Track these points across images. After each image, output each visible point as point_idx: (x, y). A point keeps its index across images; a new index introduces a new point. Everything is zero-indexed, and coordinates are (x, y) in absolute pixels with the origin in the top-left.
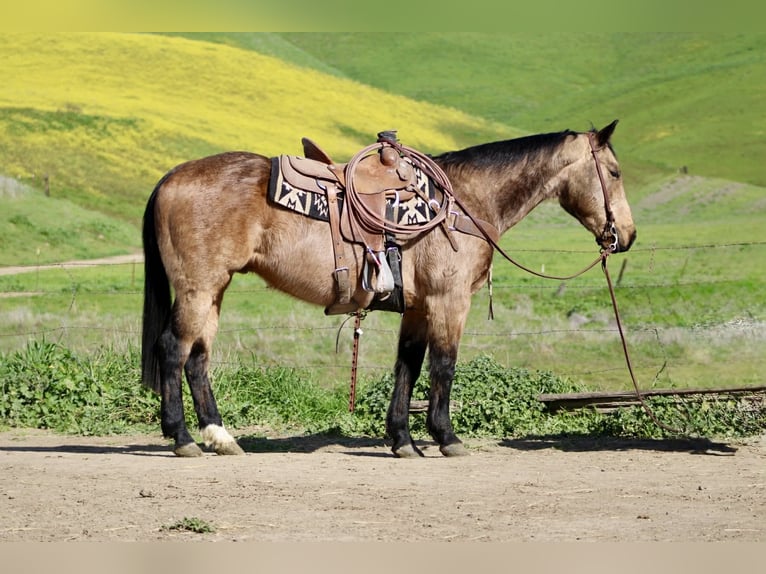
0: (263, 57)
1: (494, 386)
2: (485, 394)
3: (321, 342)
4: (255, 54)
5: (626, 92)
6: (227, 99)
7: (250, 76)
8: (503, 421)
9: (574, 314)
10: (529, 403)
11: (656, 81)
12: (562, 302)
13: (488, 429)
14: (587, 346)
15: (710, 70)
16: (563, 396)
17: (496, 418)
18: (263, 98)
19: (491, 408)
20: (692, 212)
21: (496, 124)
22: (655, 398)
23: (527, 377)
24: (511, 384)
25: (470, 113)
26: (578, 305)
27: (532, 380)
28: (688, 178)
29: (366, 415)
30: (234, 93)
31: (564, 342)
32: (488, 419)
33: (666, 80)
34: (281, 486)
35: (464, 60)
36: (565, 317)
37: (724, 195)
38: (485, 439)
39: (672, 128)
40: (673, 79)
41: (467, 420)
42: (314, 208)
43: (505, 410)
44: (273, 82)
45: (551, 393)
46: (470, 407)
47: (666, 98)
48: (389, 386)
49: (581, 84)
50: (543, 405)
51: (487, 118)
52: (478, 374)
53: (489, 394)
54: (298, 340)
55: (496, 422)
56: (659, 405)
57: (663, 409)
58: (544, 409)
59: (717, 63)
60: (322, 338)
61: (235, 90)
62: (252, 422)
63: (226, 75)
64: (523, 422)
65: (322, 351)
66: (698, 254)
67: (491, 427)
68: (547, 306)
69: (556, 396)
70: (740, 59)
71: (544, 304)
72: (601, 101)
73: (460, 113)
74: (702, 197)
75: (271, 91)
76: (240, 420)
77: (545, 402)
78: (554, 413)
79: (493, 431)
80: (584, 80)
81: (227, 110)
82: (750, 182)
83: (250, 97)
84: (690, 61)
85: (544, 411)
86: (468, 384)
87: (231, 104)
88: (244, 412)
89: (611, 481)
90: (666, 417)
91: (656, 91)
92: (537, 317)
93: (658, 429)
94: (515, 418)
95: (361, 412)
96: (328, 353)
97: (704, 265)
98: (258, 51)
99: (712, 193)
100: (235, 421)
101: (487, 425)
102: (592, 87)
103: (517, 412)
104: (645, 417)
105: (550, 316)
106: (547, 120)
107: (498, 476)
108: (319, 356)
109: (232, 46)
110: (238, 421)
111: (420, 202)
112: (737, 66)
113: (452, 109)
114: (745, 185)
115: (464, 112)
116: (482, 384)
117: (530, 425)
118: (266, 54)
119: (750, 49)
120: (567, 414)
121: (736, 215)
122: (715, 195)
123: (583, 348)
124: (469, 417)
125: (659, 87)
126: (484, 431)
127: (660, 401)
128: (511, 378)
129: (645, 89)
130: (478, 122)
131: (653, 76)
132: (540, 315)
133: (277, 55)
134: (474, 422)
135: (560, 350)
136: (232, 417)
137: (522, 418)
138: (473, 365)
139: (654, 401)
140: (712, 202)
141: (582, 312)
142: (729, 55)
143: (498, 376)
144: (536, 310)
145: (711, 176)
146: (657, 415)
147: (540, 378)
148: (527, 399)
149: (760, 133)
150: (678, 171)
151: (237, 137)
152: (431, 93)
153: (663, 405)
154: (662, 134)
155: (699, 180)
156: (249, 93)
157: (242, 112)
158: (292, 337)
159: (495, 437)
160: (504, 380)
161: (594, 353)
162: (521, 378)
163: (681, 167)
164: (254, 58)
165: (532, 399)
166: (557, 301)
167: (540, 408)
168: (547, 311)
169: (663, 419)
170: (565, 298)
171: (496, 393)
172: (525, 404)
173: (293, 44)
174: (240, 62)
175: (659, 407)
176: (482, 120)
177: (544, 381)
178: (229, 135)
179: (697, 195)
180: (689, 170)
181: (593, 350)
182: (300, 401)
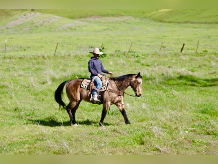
42: (87, 88)
140: (41, 25)
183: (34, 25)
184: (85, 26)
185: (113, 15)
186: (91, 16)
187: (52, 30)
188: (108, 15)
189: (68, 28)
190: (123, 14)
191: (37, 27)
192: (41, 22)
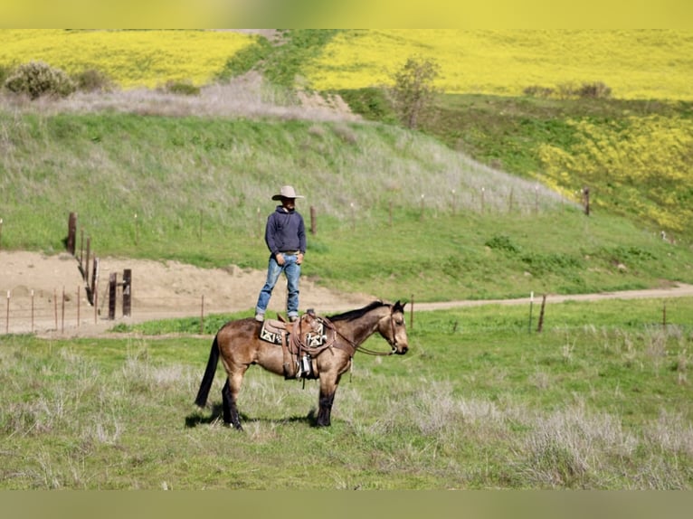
42: (276, 340)
111: (318, 337)
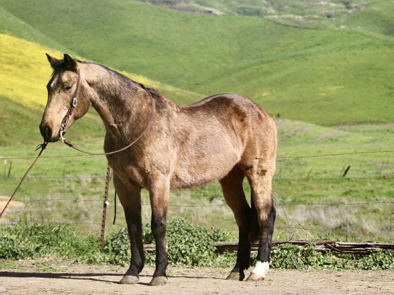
0: (29, 43)
1: (186, 236)
2: (181, 241)
3: (67, 212)
4: (23, 41)
5: (244, 68)
6: (6, 67)
7: (20, 54)
8: (192, 257)
9: (215, 200)
10: (207, 247)
11: (262, 62)
12: (207, 192)
13: (183, 261)
14: (225, 217)
15: (294, 57)
16: (227, 243)
17: (188, 255)
18: (28, 67)
19: (185, 250)
20: (282, 141)
21: (167, 86)
22: (282, 245)
23: (206, 232)
24: (197, 235)
25: (152, 79)
26: (217, 194)
27: (209, 233)
28: (280, 120)
29: (110, 253)
30: (10, 64)
31: (212, 215)
32: (183, 256)
33: (268, 62)
34: (68, 291)
35: (149, 47)
36: (208, 201)
37: (301, 131)
38: (182, 267)
39: (271, 90)
40: (272, 61)
41: (171, 256)
43: (193, 251)
44: (34, 58)
45: (219, 242)
46: (172, 248)
47: (268, 73)
48: (124, 235)
49: (217, 63)
50: (215, 248)
51: (162, 82)
52: (176, 229)
53: (184, 241)
54: (53, 211)
55: (188, 258)
56: (284, 249)
57: (287, 252)
58: (216, 250)
59: (298, 53)
60: (68, 210)
61: (11, 62)
62: (42, 255)
63: (6, 52)
64: (204, 258)
65: (68, 217)
66: (287, 165)
67: (184, 261)
68: (199, 194)
69: (223, 243)
70: (312, 50)
71: (196, 193)
72: (229, 74)
73: (146, 78)
74: (288, 131)
75: (33, 63)
76: (35, 254)
77: (216, 246)
78: (221, 253)
79: (186, 263)
80: (219, 61)
81: (6, 74)
82: (317, 124)
83: (20, 66)
84: (283, 51)
85: (216, 252)
86: (171, 235)
87: (9, 70)
88: (37, 249)
89: (263, 291)
90: (288, 256)
91: (262, 68)
92: (193, 201)
93: (284, 263)
94: (199, 255)
95: (107, 251)
96: (71, 219)
97: (291, 172)
98: (25, 38)
99: (294, 130)
100: (32, 255)
101: (182, 259)
102: (224, 65)
103: (200, 252)
104: (276, 256)
105: (200, 200)
106: (197, 84)
107: (195, 288)
108: (66, 220)
109: (11, 35)
110: (34, 255)
112: (310, 55)
113: (141, 76)
114: (314, 125)
115: (148, 78)
116: (179, 236)
117: (208, 260)
118: (30, 40)
119: (318, 45)
120: (229, 254)
121: (308, 143)
122: (296, 131)
123: (223, 219)
124: (172, 254)
125: (264, 66)
126: (180, 263)
127: (285, 247)
128: (196, 232)
129: (255, 67)
130: (157, 85)
131: (260, 59)
132: (195, 200)
133: (37, 42)
134: (174, 257)
135: (210, 220)
136: (30, 252)
137: (203, 256)
138: (173, 224)
139: (282, 247)
140: (294, 135)
141: (219, 198)
142: (305, 48)
143: (188, 231)
144: (192, 196)
145: (293, 119)
146: (283, 255)
147: (213, 232)
148: (206, 245)
149: (323, 94)
150: (274, 116)
151: (12, 90)
152: (128, 66)
153: (286, 249)
154: (265, 94)
155: (287, 121)
156: (20, 64)
157: (15, 75)
158: (50, 209)
159: (187, 266)
160: (192, 233)
161: (229, 222)
162: (202, 232)
163: (276, 113)
164: (23, 43)
165: (209, 244)
166: (204, 191)
167: (214, 250)
168: (198, 197)
169: (287, 257)
170: (209, 190)
171: (188, 241)
172: (204, 247)
173: (47, 35)
174: (15, 45)
175: (285, 251)
176: (158, 83)
177: (215, 234)
178: (8, 89)
179: (285, 131)
180: (281, 116)
181: (229, 220)
182: (68, 244)
183: (285, 135)
184: (347, 136)
185: (371, 122)
186: (345, 124)
187: (309, 141)
188: (365, 122)
189: (327, 138)
190: (385, 120)
191: (288, 137)
192: (292, 131)
